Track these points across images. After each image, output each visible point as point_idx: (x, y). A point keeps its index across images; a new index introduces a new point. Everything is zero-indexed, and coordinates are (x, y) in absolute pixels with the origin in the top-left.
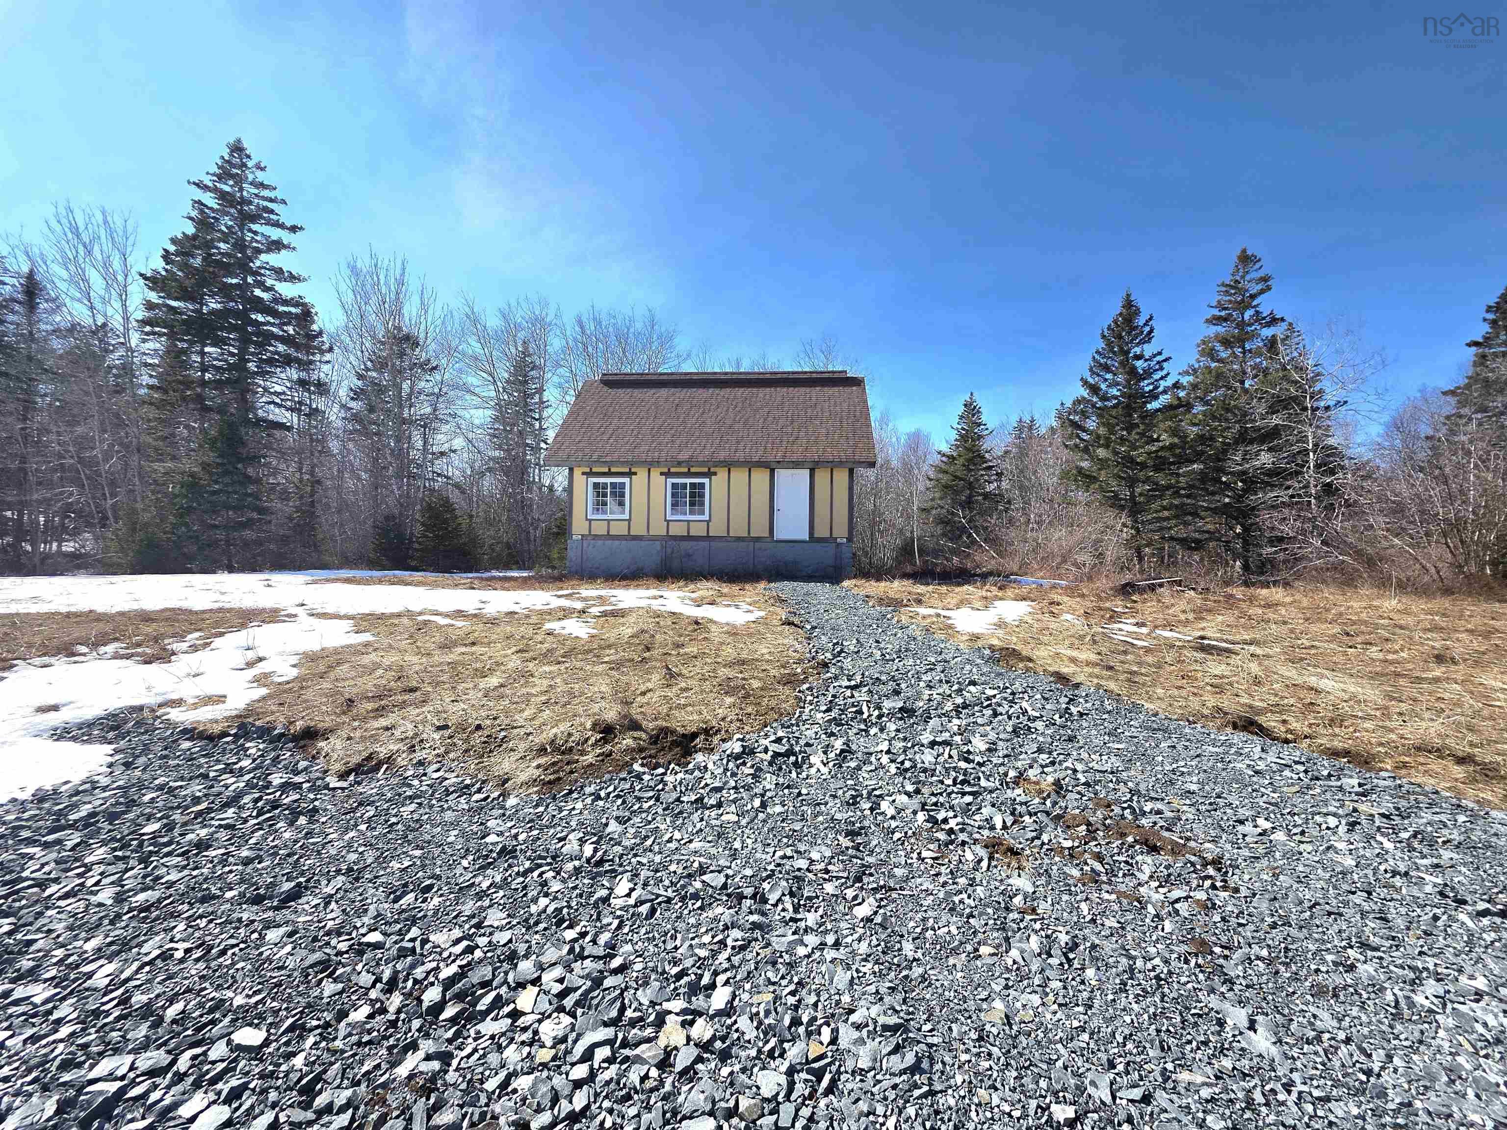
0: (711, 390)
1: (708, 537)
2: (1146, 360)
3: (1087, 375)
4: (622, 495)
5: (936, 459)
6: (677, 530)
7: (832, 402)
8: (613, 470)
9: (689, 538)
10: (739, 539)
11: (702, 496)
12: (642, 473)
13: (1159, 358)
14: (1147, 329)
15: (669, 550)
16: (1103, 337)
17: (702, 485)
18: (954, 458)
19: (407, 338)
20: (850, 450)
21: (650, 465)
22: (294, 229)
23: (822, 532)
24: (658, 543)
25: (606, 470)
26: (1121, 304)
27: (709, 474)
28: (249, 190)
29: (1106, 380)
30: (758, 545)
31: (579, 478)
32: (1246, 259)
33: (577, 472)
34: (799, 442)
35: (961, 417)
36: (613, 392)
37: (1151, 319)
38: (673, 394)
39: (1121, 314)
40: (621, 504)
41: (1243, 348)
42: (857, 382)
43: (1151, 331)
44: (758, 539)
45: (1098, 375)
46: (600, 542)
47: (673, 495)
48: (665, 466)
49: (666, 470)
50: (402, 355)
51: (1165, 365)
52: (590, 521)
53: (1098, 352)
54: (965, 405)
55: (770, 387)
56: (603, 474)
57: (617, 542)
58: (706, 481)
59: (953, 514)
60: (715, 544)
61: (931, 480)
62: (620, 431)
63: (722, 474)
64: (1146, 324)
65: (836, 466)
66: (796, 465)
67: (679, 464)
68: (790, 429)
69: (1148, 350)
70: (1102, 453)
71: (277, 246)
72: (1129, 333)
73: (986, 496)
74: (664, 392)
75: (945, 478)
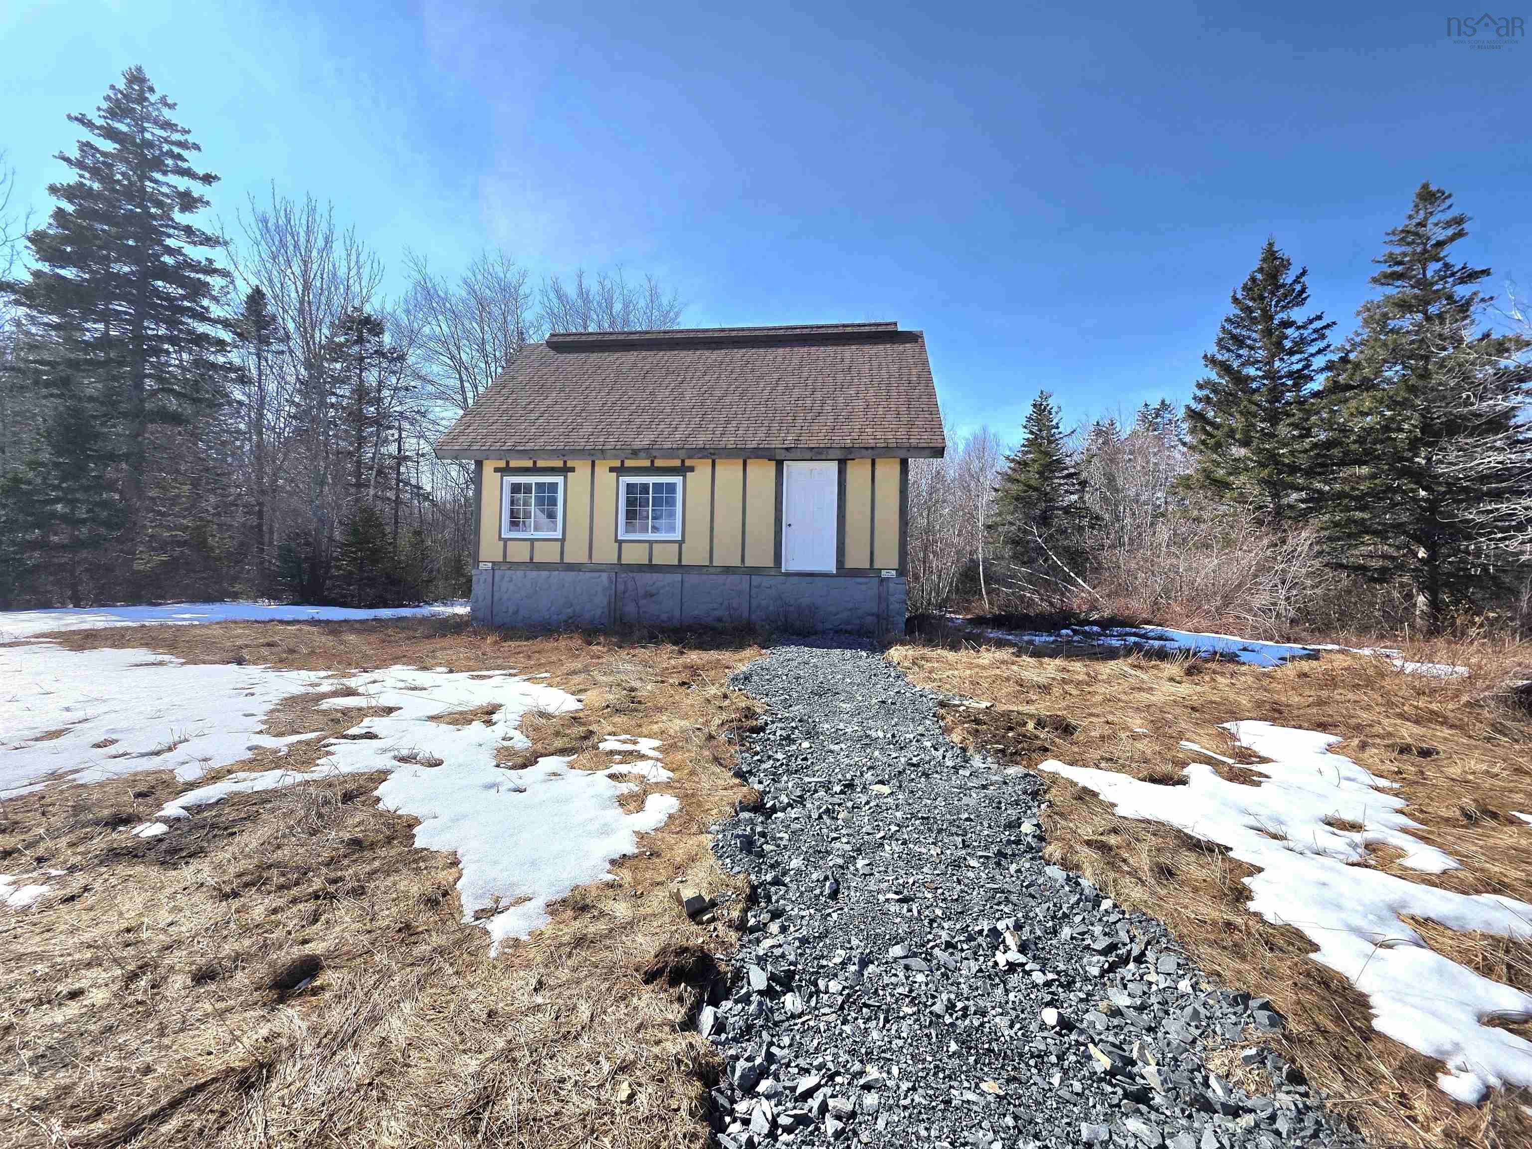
0: (698, 353)
1: (680, 566)
2: (1298, 328)
3: (1212, 350)
4: (553, 502)
5: (1003, 466)
6: (634, 555)
7: (875, 363)
8: (541, 464)
9: (651, 567)
10: (728, 570)
11: (671, 502)
12: (582, 470)
13: (1318, 324)
14: (1298, 287)
15: (621, 587)
16: (1235, 300)
17: (671, 488)
18: (1026, 464)
19: (367, 320)
20: (903, 431)
21: (593, 455)
22: (208, 179)
23: (857, 559)
24: (604, 576)
25: (529, 464)
26: (1260, 257)
27: (682, 470)
28: (153, 132)
29: (1240, 356)
30: (756, 580)
31: (490, 476)
32: (1428, 196)
33: (488, 468)
34: (822, 419)
35: (1029, 419)
36: (561, 357)
37: (1304, 273)
38: (644, 358)
39: (1261, 270)
40: (551, 516)
41: (1425, 313)
42: (912, 338)
43: (1303, 291)
44: (756, 571)
45: (1229, 350)
46: (520, 574)
47: (630, 502)
48: (616, 457)
49: (617, 463)
50: (360, 340)
51: (1327, 332)
52: (506, 541)
53: (1228, 320)
54: (1035, 406)
55: (784, 346)
56: (525, 471)
57: (544, 574)
58: (677, 480)
59: (1025, 532)
60: (693, 579)
61: (996, 490)
62: (557, 408)
63: (703, 470)
64: (1296, 281)
65: (880, 456)
66: (817, 454)
67: (635, 453)
68: (809, 402)
69: (1298, 314)
70: (1239, 452)
71: (188, 202)
72: (1273, 293)
73: (1066, 510)
74: (631, 357)
75: (1015, 488)
